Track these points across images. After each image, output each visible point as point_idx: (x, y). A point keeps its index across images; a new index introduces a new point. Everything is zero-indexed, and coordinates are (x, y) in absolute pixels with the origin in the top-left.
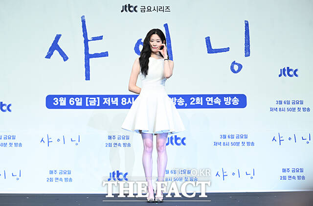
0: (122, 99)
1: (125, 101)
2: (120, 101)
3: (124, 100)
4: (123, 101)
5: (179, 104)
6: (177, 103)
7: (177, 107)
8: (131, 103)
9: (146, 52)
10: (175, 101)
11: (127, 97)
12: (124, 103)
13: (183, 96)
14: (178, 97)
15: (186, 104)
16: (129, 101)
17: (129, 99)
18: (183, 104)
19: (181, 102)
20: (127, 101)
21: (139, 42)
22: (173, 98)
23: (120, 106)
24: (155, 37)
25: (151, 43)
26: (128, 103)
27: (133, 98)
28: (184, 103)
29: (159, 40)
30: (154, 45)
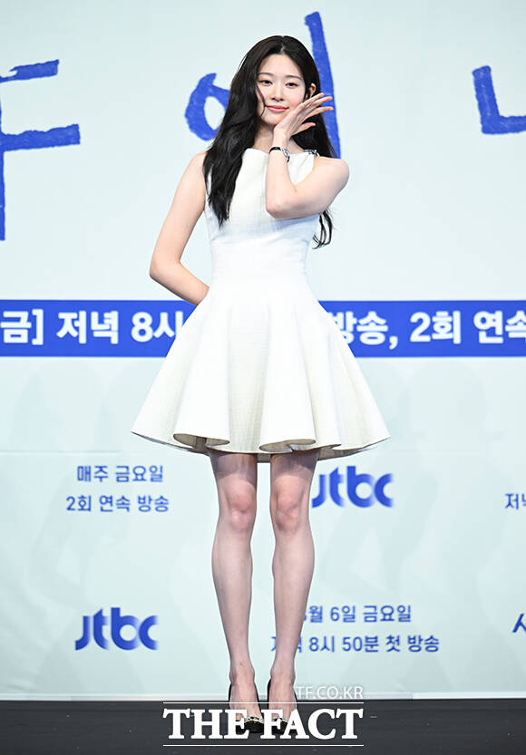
0: (136, 318)
1: (147, 326)
2: (125, 326)
3: (141, 321)
4: (138, 326)
5: (364, 339)
6: (357, 334)
7: (359, 349)
8: (170, 333)
9: (241, 125)
10: (350, 328)
11: (154, 308)
12: (142, 332)
13: (383, 308)
14: (360, 309)
15: (394, 341)
16: (164, 327)
17: (164, 316)
18: (381, 339)
19: (374, 328)
20: (155, 326)
21: (206, 87)
22: (340, 315)
23: (127, 347)
24: (280, 66)
26: (158, 334)
27: (179, 315)
28: (387, 335)
29: (292, 77)
30: (273, 97)
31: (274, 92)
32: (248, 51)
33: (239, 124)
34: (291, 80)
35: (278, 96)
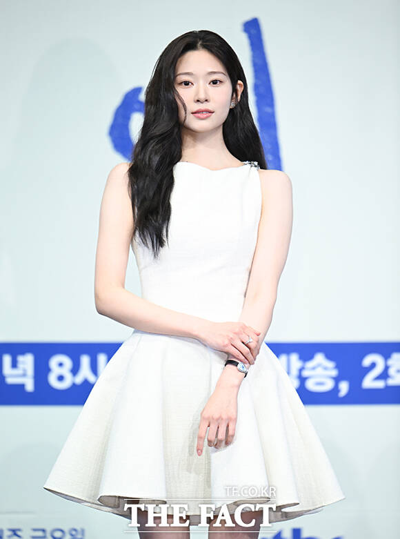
0: (54, 362)
1: (66, 371)
2: (41, 371)
3: (59, 366)
4: (55, 370)
5: (311, 385)
6: (302, 380)
7: (308, 397)
8: (91, 378)
9: (163, 137)
10: (295, 372)
11: (74, 351)
12: (61, 378)
13: (333, 351)
14: (306, 351)
15: (344, 387)
16: (85, 372)
17: (85, 360)
18: (329, 385)
19: (322, 374)
20: (75, 370)
22: (284, 358)
23: (44, 395)
24: (199, 63)
25: (185, 94)
26: (79, 380)
27: (102, 358)
28: (337, 380)
29: (214, 73)
30: (197, 99)
31: (197, 93)
32: (160, 54)
33: (160, 135)
34: (214, 77)
35: (202, 96)
